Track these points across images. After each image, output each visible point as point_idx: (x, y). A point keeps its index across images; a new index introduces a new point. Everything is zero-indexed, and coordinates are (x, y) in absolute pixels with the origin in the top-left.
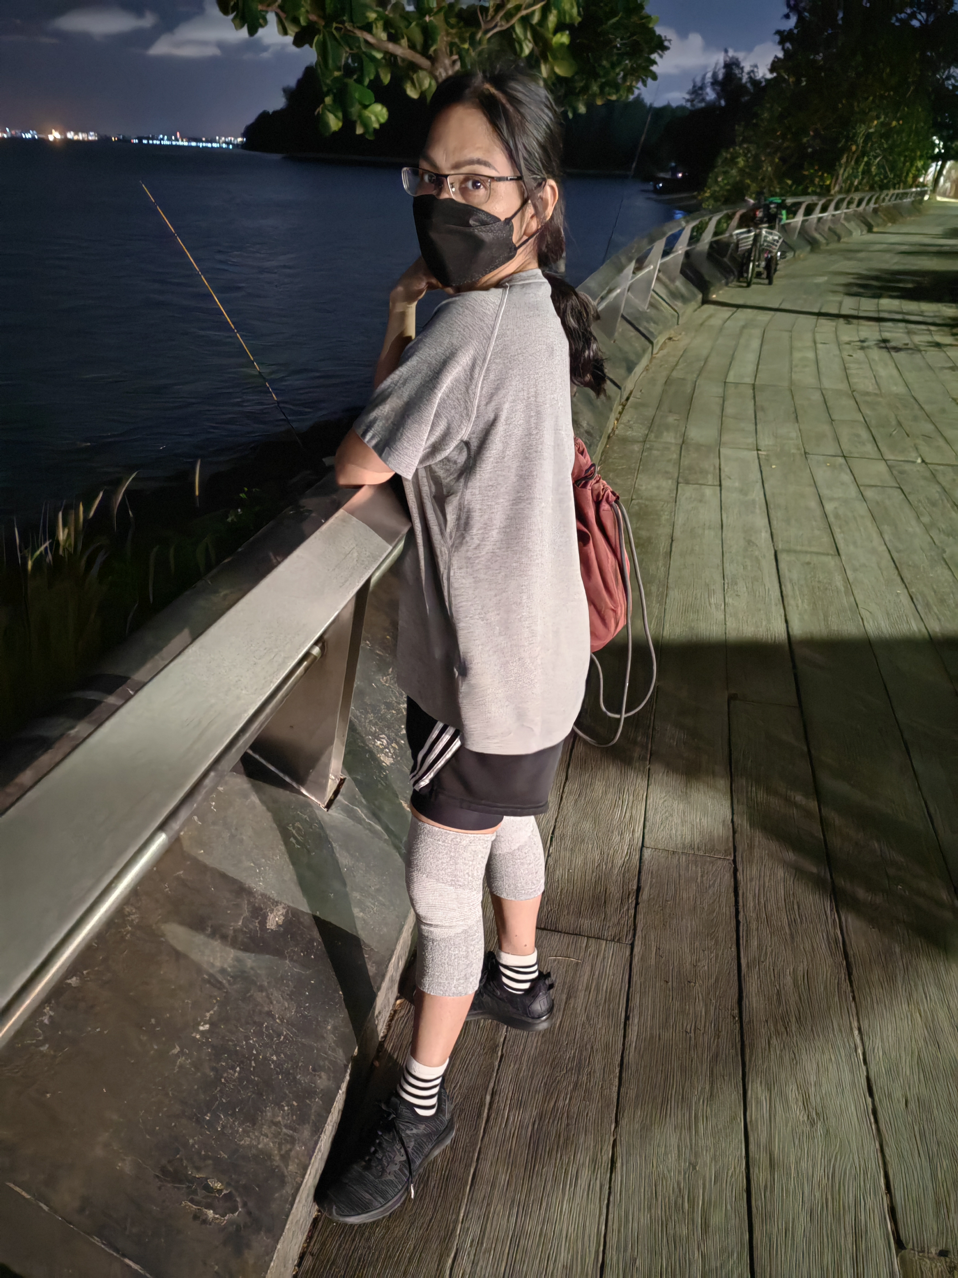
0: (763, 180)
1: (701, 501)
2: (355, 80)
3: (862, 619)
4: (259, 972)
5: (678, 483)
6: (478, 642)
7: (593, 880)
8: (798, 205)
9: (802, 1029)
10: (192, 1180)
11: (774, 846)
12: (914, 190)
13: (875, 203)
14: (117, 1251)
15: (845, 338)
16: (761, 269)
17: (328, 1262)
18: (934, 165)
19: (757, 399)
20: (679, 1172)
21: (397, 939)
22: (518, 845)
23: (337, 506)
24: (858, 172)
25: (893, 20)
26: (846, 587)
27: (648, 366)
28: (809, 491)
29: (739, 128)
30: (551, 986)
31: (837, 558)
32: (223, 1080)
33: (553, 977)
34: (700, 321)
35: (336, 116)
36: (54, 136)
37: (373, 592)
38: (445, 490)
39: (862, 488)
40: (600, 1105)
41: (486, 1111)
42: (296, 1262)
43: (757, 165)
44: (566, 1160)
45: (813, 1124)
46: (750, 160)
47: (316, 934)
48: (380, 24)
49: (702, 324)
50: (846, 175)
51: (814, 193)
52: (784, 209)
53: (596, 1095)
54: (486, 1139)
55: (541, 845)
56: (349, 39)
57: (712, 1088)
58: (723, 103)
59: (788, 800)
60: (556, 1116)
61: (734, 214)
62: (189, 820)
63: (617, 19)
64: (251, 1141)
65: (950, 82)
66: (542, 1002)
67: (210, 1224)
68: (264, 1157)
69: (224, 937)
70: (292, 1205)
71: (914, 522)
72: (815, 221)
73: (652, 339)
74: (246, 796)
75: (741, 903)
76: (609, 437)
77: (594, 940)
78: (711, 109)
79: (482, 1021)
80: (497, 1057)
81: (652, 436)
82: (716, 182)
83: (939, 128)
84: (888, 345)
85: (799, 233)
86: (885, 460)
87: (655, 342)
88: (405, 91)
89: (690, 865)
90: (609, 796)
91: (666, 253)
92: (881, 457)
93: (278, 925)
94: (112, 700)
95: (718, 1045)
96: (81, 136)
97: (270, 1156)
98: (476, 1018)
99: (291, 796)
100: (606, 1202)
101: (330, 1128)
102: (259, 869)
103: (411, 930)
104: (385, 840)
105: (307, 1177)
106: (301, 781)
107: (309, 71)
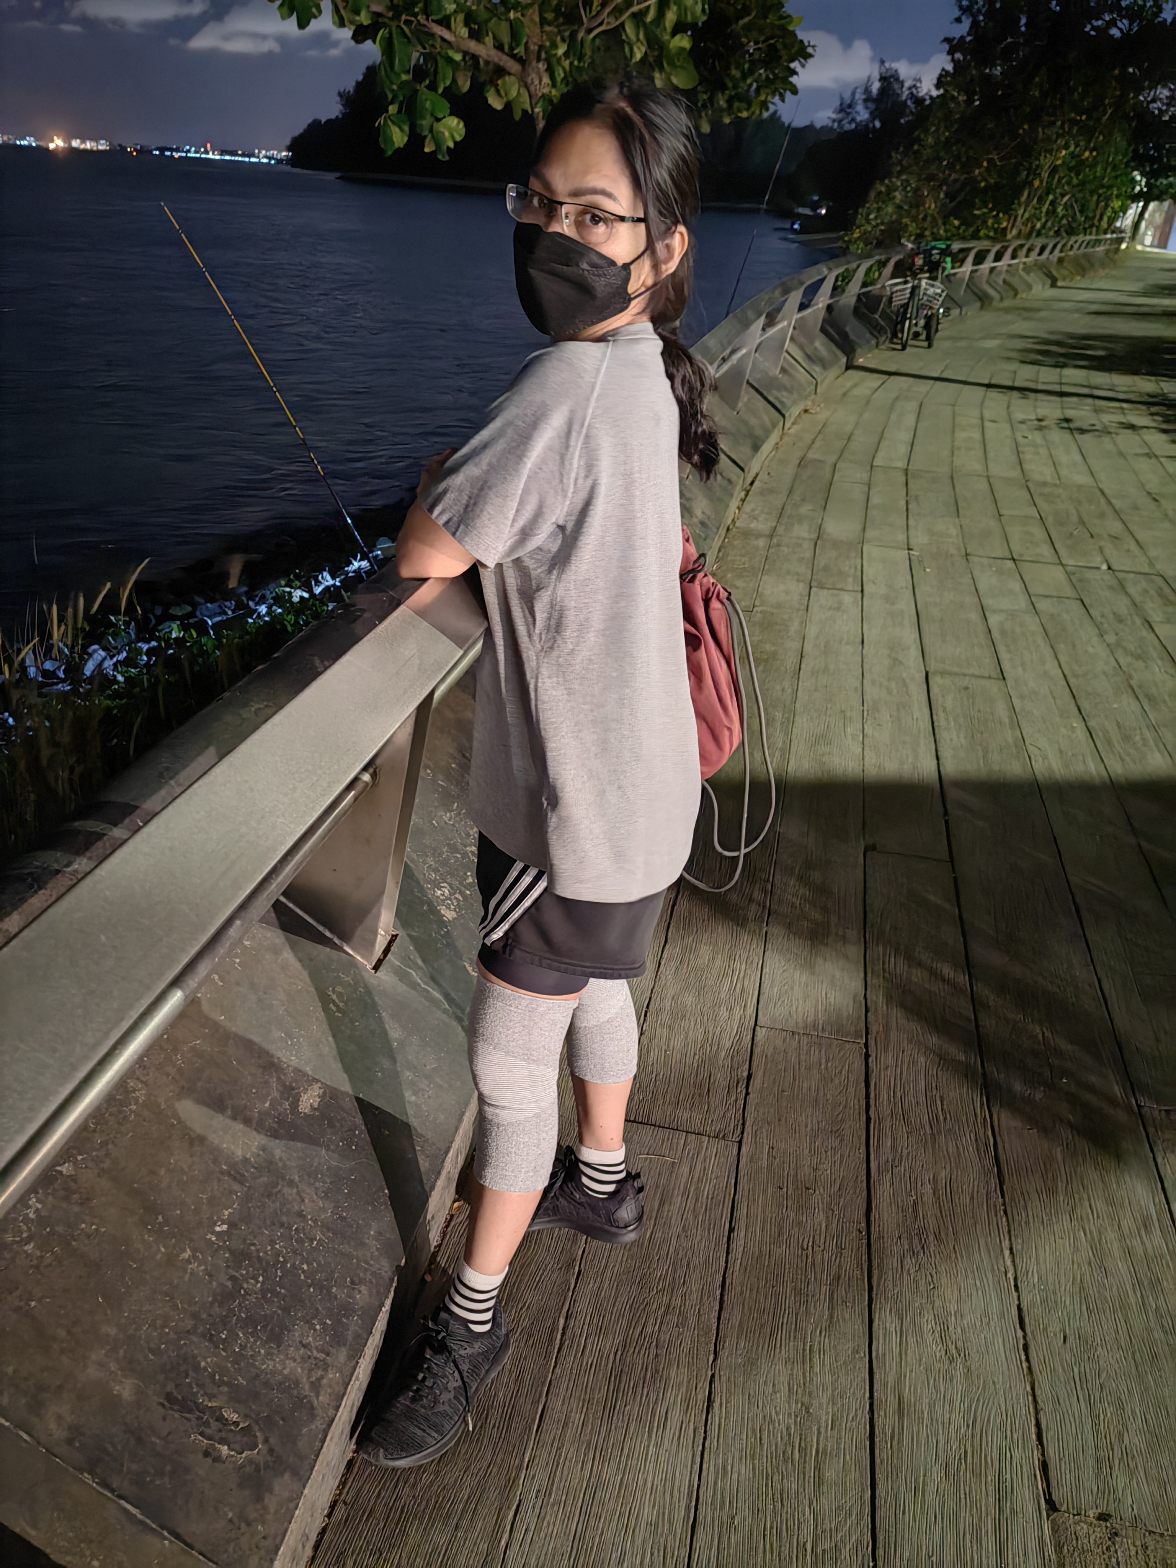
0: (924, 219)
1: (838, 609)
2: (427, 87)
3: (1030, 757)
4: (288, 1163)
5: (811, 587)
6: (568, 767)
7: (695, 1065)
8: (965, 251)
9: (942, 1246)
10: (202, 1410)
11: (915, 1027)
12: (1109, 236)
13: (1061, 251)
14: (112, 1491)
15: (1019, 416)
16: (919, 329)
17: (364, 1512)
18: (1134, 206)
19: (909, 486)
20: (790, 1415)
21: (457, 1129)
22: (608, 1017)
23: (396, 604)
24: (1041, 212)
25: (1088, 28)
26: (1011, 719)
27: (777, 443)
28: (970, 600)
29: (896, 156)
30: (641, 1190)
31: (1001, 682)
32: (242, 1292)
33: (643, 1179)
34: (844, 390)
35: (402, 130)
36: (57, 143)
37: (436, 708)
38: (533, 582)
39: (1033, 598)
40: (696, 1332)
41: (559, 1336)
42: (326, 1512)
43: (917, 202)
44: (652, 1397)
45: (952, 1360)
46: (909, 195)
47: (359, 1120)
48: (461, 17)
49: (845, 394)
50: (1026, 215)
51: (988, 237)
52: (949, 256)
53: (692, 1321)
54: (558, 1371)
55: (634, 1018)
56: (423, 36)
57: (831, 1316)
58: (878, 124)
59: (934, 974)
60: (643, 1344)
61: (888, 260)
62: (208, 978)
63: (751, 17)
64: (274, 1366)
65: (1155, 105)
66: (629, 1209)
67: (224, 1462)
68: (289, 1385)
69: (247, 1121)
70: (323, 1441)
71: (1095, 640)
72: (988, 271)
73: (784, 412)
74: (276, 952)
75: (872, 1096)
76: (728, 529)
77: (694, 1136)
78: (862, 132)
79: (557, 1229)
80: (574, 1273)
81: (780, 530)
82: (868, 221)
83: (1139, 161)
84: (1072, 425)
85: (967, 284)
86: (1063, 565)
87: (787, 415)
88: (486, 99)
89: (813, 1048)
90: (718, 963)
91: (802, 307)
92: (1057, 561)
93: (313, 1108)
94: (117, 833)
95: (840, 1266)
96: (88, 145)
97: (297, 1383)
98: (550, 1226)
99: (335, 954)
100: (700, 1448)
101: (371, 1352)
102: (291, 1039)
103: (473, 1119)
104: (445, 1011)
105: (341, 1409)
106: (345, 937)
107: (371, 71)
